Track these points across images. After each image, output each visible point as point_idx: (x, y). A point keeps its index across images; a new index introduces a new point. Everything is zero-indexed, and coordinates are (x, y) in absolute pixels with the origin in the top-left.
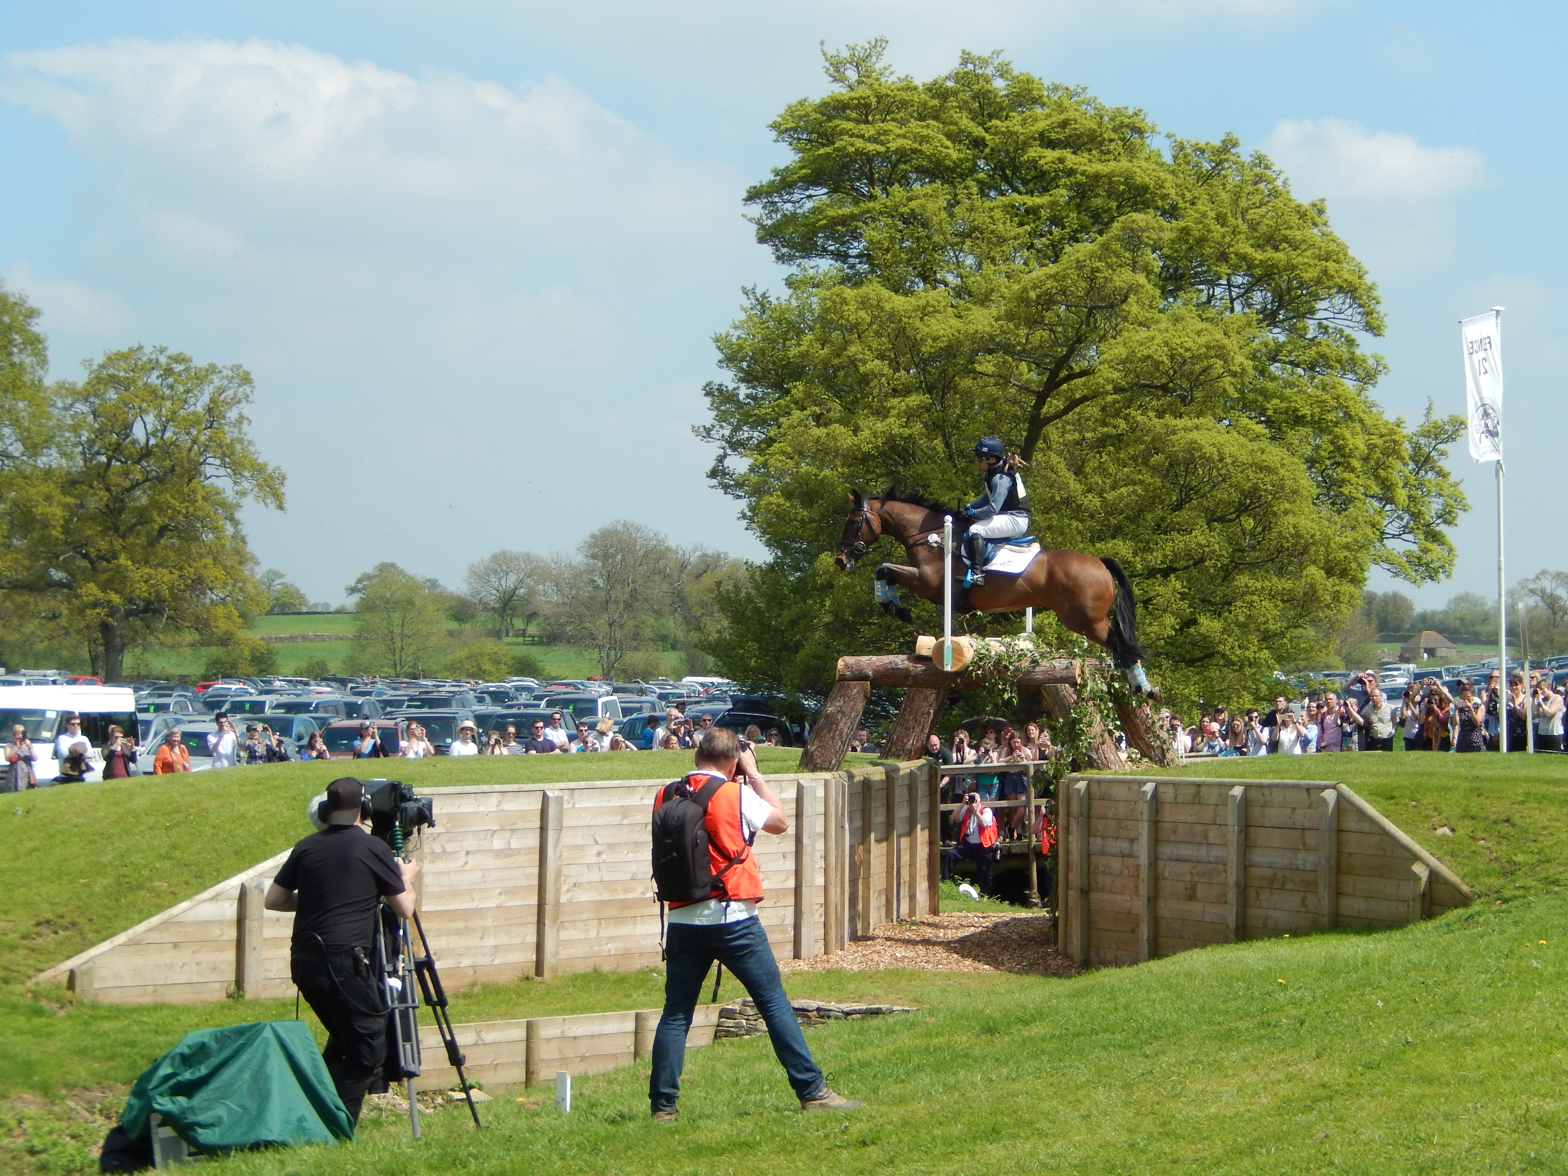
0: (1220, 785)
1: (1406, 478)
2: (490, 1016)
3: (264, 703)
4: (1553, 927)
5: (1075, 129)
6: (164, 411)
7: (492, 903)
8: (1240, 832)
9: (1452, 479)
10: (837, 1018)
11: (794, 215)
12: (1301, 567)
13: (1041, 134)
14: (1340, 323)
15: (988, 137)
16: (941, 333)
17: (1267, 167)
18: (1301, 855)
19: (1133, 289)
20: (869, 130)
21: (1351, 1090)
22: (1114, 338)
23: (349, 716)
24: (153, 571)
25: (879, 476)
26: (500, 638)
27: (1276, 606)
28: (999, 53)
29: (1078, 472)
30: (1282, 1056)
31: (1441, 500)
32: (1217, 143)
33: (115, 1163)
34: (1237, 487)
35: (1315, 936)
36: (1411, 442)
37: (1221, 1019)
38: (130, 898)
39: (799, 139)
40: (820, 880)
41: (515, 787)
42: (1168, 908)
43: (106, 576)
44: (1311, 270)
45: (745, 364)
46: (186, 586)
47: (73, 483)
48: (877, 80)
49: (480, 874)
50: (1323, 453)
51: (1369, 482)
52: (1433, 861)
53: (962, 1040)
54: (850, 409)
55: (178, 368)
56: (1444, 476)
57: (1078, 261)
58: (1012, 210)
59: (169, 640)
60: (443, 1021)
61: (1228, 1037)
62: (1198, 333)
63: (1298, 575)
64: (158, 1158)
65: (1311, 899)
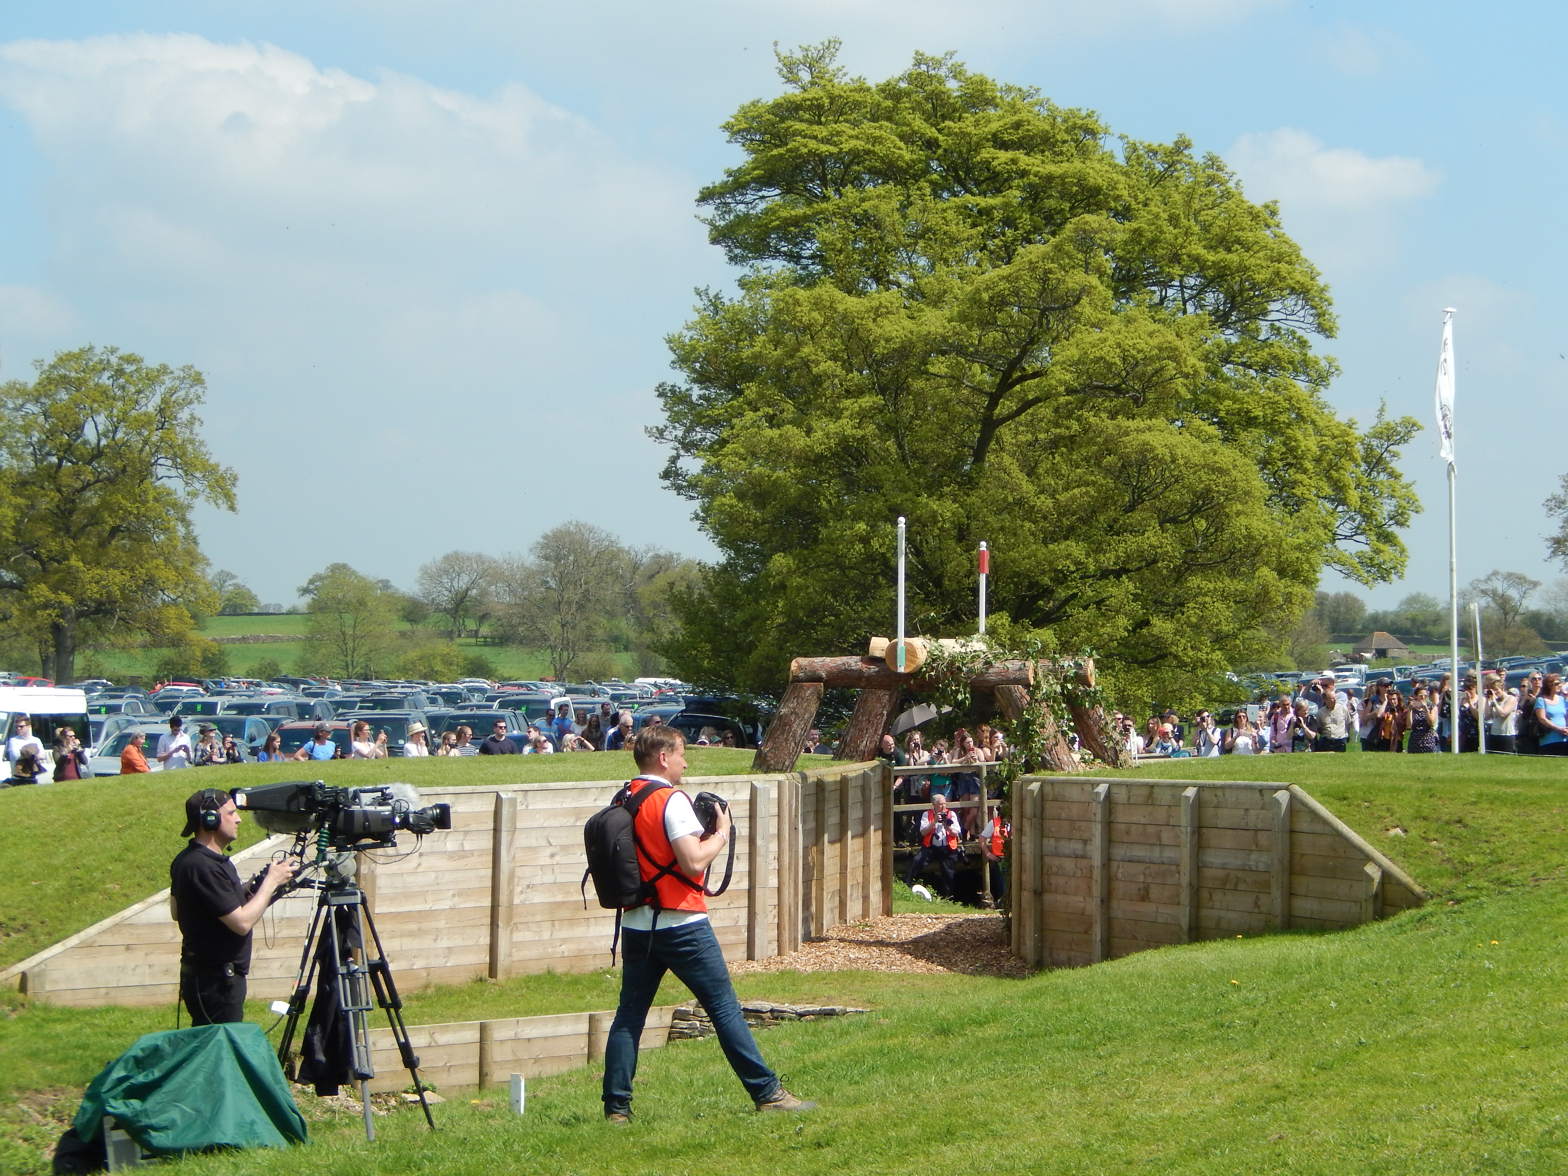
0: (1173, 786)
1: (1358, 479)
2: (444, 1018)
3: (216, 704)
4: (1505, 927)
5: (1028, 130)
6: (115, 411)
7: (445, 905)
8: (1193, 833)
9: (1404, 480)
10: (790, 1019)
11: (747, 215)
12: (1254, 568)
13: (994, 135)
14: (1292, 325)
15: (941, 138)
16: (894, 334)
17: (1219, 169)
18: (1254, 856)
19: (1085, 290)
20: (822, 131)
21: (1305, 1091)
22: (1067, 339)
23: (302, 718)
24: (104, 573)
25: (832, 477)
26: (452, 639)
27: (1229, 607)
28: (952, 54)
29: (1031, 473)
30: (1236, 1057)
31: (1394, 501)
32: (1169, 144)
33: (69, 1166)
34: (1190, 488)
35: (1267, 937)
36: (1363, 444)
37: (1174, 1020)
38: (82, 900)
39: (752, 140)
40: (773, 882)
41: (469, 789)
42: (1121, 908)
43: (57, 577)
44: (1264, 271)
45: (698, 365)
46: (138, 586)
47: (24, 484)
48: (830, 81)
49: (433, 875)
50: (1275, 455)
51: (1321, 483)
52: (1386, 862)
53: (916, 1041)
54: (803, 410)
55: (129, 368)
56: (1396, 478)
57: (1031, 262)
58: (965, 211)
59: (121, 642)
60: (396, 1023)
61: (1182, 1038)
62: (1151, 335)
63: (1250, 576)
64: (111, 1159)
65: (1264, 900)
